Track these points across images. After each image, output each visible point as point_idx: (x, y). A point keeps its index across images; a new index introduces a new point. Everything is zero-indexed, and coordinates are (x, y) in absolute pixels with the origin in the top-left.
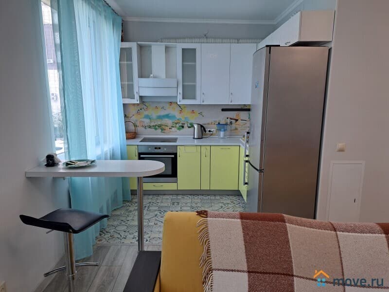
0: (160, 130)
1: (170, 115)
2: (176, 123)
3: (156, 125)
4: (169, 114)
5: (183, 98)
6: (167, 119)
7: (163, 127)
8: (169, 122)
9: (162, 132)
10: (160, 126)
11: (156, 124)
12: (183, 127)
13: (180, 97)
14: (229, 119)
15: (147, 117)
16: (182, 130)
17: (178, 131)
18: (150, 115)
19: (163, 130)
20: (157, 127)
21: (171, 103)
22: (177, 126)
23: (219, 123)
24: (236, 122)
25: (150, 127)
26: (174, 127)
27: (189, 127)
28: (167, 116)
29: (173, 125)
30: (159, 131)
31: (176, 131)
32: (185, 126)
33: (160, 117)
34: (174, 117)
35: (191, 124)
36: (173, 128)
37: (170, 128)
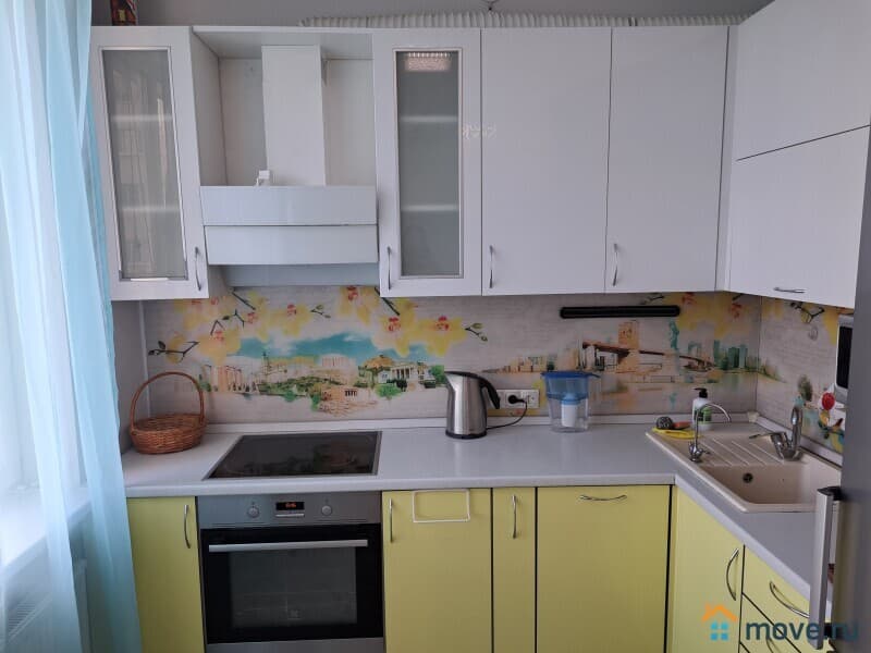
0: (309, 401)
1: (348, 339)
2: (375, 372)
3: (291, 382)
4: (342, 336)
5: (405, 271)
6: (336, 356)
7: (323, 388)
8: (345, 367)
9: (314, 408)
10: (306, 385)
11: (291, 375)
12: (402, 385)
13: (389, 266)
14: (591, 349)
15: (252, 348)
16: (401, 399)
17: (382, 401)
18: (263, 340)
19: (319, 398)
20: (294, 389)
21: (352, 288)
22: (380, 379)
23: (551, 367)
24: (619, 361)
25: (265, 389)
26: (364, 386)
27: (428, 385)
28: (337, 343)
29: (363, 380)
30: (305, 403)
31: (374, 403)
32: (413, 378)
33: (306, 349)
34: (366, 345)
35: (435, 371)
36: (361, 392)
37: (348, 393)
